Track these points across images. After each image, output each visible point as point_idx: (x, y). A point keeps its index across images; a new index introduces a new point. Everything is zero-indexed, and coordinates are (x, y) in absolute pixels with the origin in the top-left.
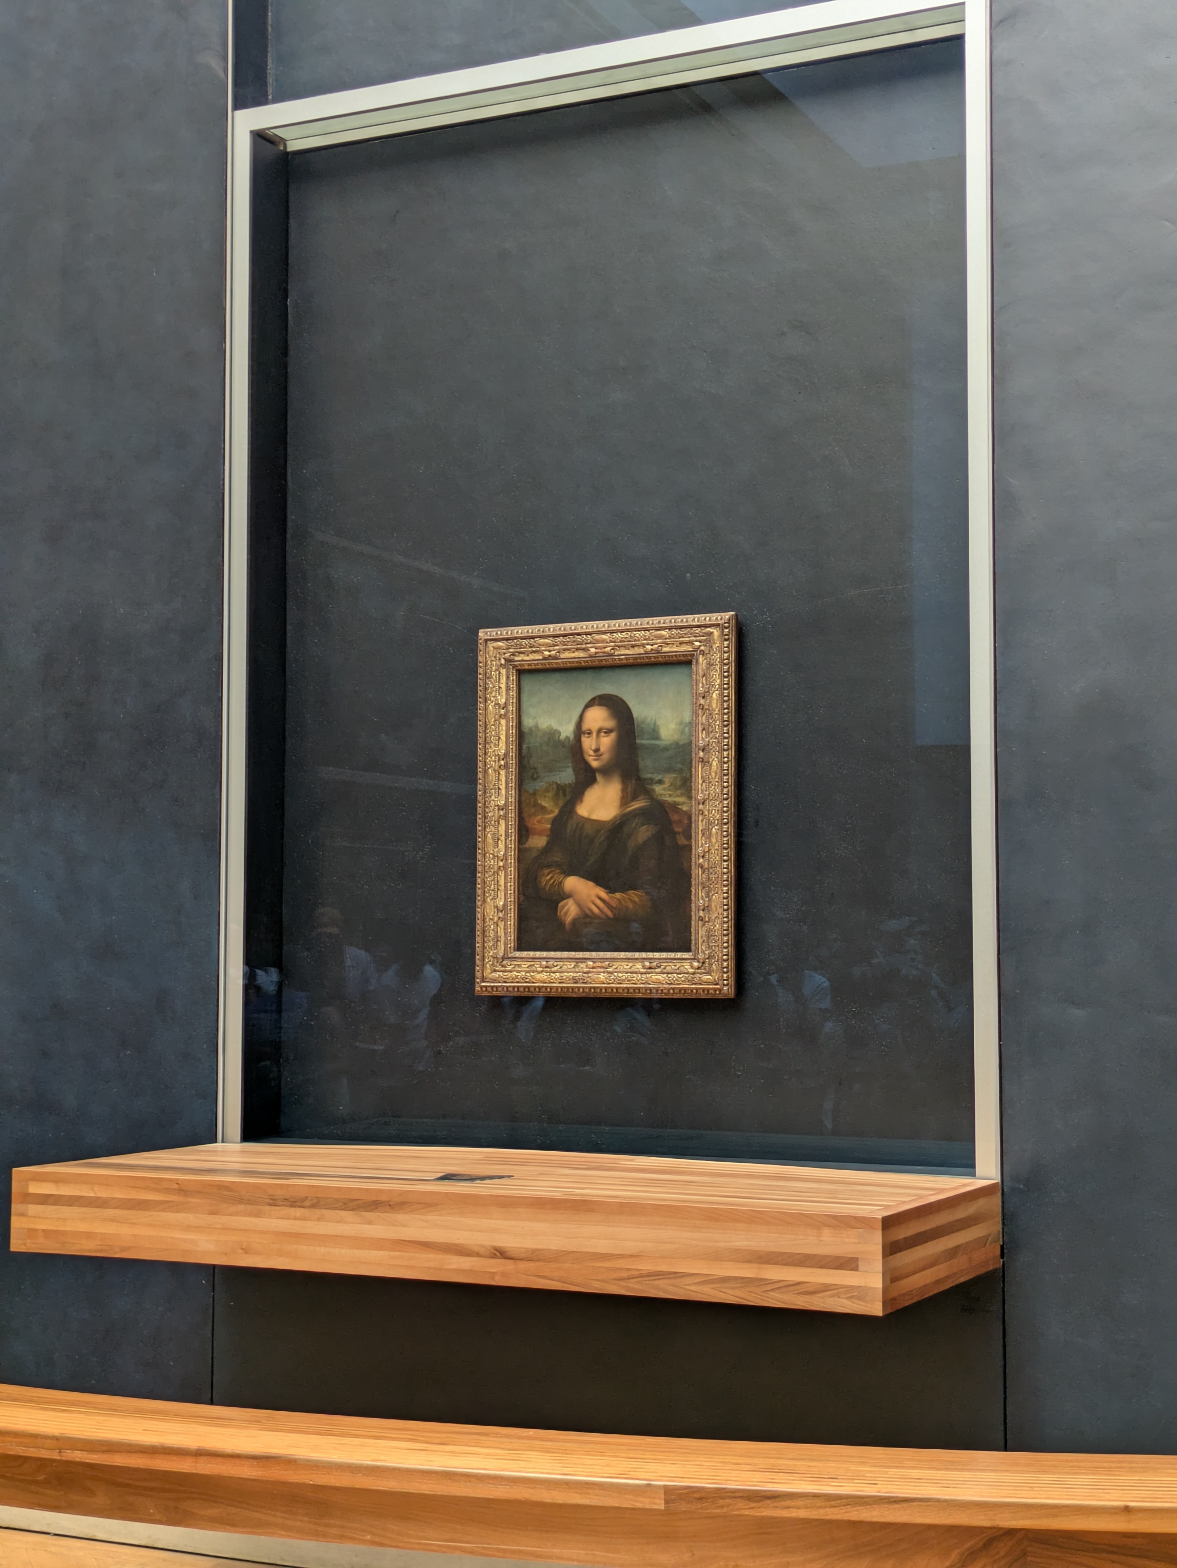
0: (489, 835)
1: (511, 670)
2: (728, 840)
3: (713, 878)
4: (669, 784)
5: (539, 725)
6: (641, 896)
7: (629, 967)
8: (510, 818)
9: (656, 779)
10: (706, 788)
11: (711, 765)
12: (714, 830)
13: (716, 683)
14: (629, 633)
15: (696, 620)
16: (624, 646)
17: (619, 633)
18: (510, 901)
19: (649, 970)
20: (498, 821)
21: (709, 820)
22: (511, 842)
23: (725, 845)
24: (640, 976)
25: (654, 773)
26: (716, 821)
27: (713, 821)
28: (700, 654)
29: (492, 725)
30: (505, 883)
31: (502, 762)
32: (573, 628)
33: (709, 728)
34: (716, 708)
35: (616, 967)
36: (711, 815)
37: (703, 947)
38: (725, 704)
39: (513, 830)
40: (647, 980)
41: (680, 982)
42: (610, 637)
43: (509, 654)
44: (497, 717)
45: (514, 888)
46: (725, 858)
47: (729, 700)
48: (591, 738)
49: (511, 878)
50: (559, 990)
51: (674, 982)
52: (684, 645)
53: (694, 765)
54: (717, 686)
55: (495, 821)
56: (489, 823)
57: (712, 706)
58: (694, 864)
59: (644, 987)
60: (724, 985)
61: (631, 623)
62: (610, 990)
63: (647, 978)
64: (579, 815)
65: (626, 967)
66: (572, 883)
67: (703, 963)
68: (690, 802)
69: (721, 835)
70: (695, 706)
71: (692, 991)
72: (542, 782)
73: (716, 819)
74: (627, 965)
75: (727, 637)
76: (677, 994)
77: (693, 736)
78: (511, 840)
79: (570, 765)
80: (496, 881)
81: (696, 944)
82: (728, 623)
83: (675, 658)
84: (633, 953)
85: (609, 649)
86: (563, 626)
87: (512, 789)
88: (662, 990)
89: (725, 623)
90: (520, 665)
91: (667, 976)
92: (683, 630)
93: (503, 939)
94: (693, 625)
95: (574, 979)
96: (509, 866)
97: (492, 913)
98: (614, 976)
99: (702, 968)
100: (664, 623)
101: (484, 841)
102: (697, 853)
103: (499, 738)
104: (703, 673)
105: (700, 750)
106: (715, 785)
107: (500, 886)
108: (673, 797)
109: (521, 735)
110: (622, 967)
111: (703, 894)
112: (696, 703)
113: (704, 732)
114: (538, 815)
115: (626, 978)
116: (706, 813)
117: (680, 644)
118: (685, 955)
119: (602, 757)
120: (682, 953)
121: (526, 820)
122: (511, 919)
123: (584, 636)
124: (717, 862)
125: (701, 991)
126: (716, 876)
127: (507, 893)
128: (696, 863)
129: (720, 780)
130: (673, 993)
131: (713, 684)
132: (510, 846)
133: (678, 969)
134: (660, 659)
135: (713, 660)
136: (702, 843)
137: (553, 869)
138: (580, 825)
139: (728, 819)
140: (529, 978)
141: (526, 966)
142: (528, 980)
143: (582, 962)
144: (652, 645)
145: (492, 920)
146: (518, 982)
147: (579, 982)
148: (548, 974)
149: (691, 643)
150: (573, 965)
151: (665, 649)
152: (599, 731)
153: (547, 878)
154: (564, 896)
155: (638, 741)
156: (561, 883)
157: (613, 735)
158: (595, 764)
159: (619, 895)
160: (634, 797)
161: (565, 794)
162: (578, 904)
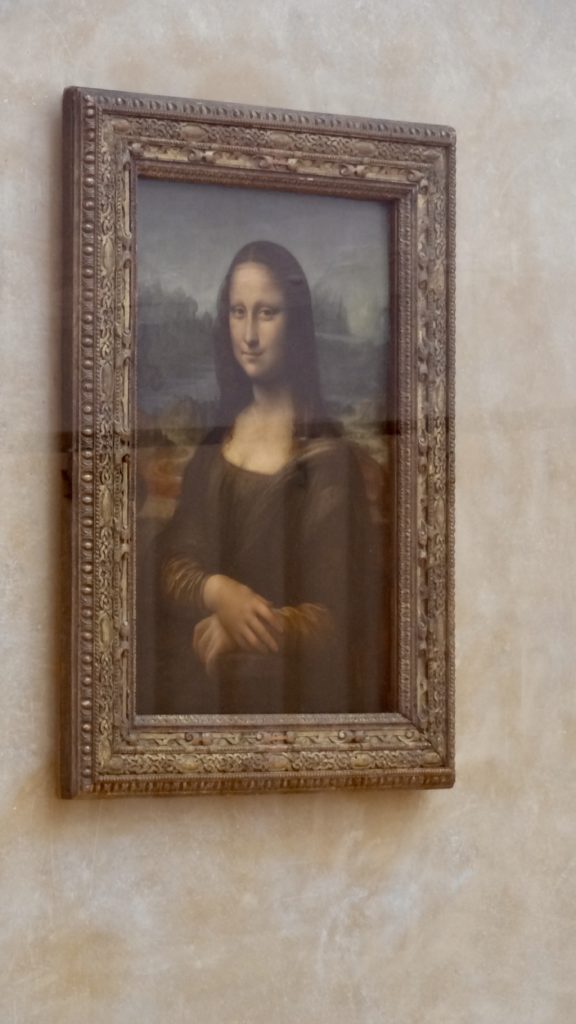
0: (103, 490)
5: (162, 287)
6: (323, 613)
7: (320, 740)
8: (136, 461)
12: (441, 501)
14: (323, 137)
16: (313, 160)
17: (308, 135)
19: (351, 745)
24: (338, 755)
25: (339, 394)
27: (441, 486)
36: (438, 476)
37: (423, 703)
40: (348, 762)
43: (138, 145)
44: (120, 264)
48: (244, 321)
52: (394, 172)
56: (102, 467)
63: (348, 759)
64: (227, 461)
65: (316, 740)
66: (216, 586)
67: (427, 730)
72: (167, 393)
74: (318, 737)
81: (412, 698)
84: (323, 716)
98: (303, 757)
103: (123, 305)
104: (423, 226)
108: (366, 440)
110: (311, 740)
113: (425, 329)
115: (319, 760)
116: (431, 470)
119: (261, 358)
133: (390, 741)
137: (187, 559)
138: (229, 479)
140: (174, 763)
141: (165, 742)
142: (171, 769)
143: (250, 734)
144: (355, 165)
145: (112, 655)
146: (155, 772)
147: (251, 769)
148: (202, 756)
149: (408, 171)
150: (236, 737)
151: (370, 175)
152: (257, 308)
153: (178, 577)
154: (204, 611)
155: (317, 334)
156: (199, 588)
157: (279, 319)
158: (251, 368)
159: (286, 611)
160: (313, 437)
161: (205, 422)
162: (225, 626)
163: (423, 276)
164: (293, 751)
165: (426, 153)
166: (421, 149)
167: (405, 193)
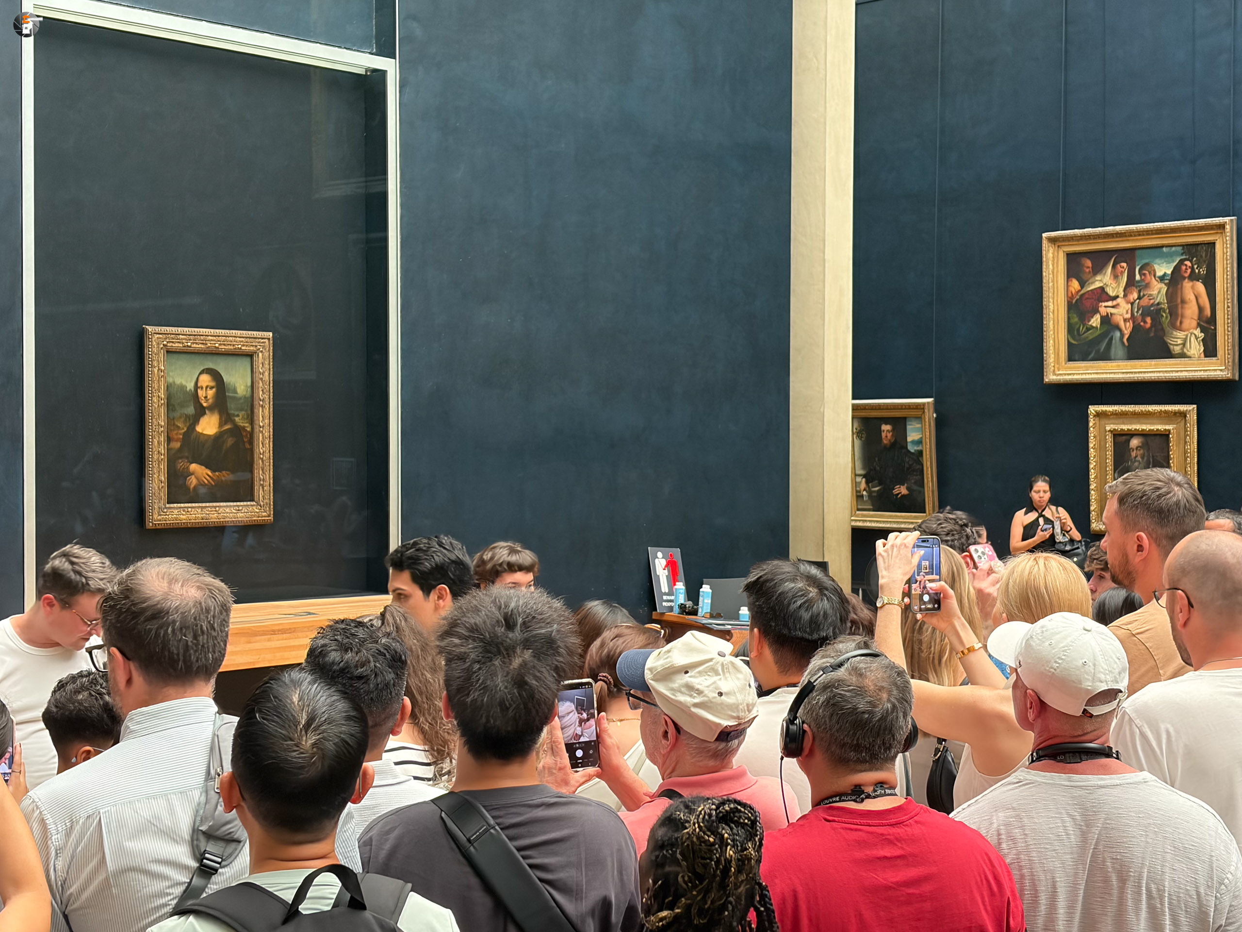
0: (156, 441)
2: (273, 446)
3: (268, 465)
4: (242, 417)
5: (175, 382)
6: (229, 474)
8: (165, 432)
10: (264, 420)
11: (266, 409)
12: (267, 441)
15: (258, 334)
20: (160, 434)
21: (265, 436)
23: (272, 449)
24: (234, 515)
26: (268, 437)
30: (164, 467)
32: (199, 331)
33: (264, 390)
35: (221, 510)
38: (271, 378)
39: (166, 439)
41: (252, 517)
42: (217, 339)
43: (165, 342)
46: (272, 455)
48: (202, 391)
51: (249, 517)
52: (252, 347)
53: (256, 408)
54: (267, 369)
57: (266, 379)
59: (235, 520)
60: (272, 517)
61: (227, 333)
64: (197, 431)
66: (194, 467)
68: (251, 426)
72: (178, 413)
75: (272, 345)
78: (166, 444)
79: (193, 404)
80: (160, 466)
83: (246, 353)
84: (228, 503)
87: (166, 416)
88: (244, 521)
89: (270, 338)
90: (170, 348)
91: (246, 514)
92: (252, 339)
94: (256, 337)
97: (158, 484)
99: (262, 509)
100: (244, 335)
101: (153, 444)
103: (161, 388)
104: (261, 362)
107: (162, 469)
109: (167, 387)
111: (262, 473)
114: (177, 430)
116: (264, 432)
119: (208, 401)
120: (251, 502)
121: (171, 433)
123: (204, 337)
124: (269, 457)
127: (165, 473)
129: (270, 416)
130: (249, 522)
132: (165, 447)
134: (239, 352)
135: (266, 355)
136: (262, 447)
137: (184, 460)
138: (198, 436)
139: (272, 436)
141: (174, 512)
144: (238, 345)
145: (159, 487)
148: (188, 515)
151: (243, 348)
152: (207, 387)
153: (180, 464)
154: (190, 474)
155: (227, 394)
156: (188, 468)
157: (214, 390)
158: (205, 405)
159: (217, 473)
160: (226, 424)
161: (189, 420)
162: (197, 478)
163: (261, 376)
165: (262, 341)
167: (256, 353)
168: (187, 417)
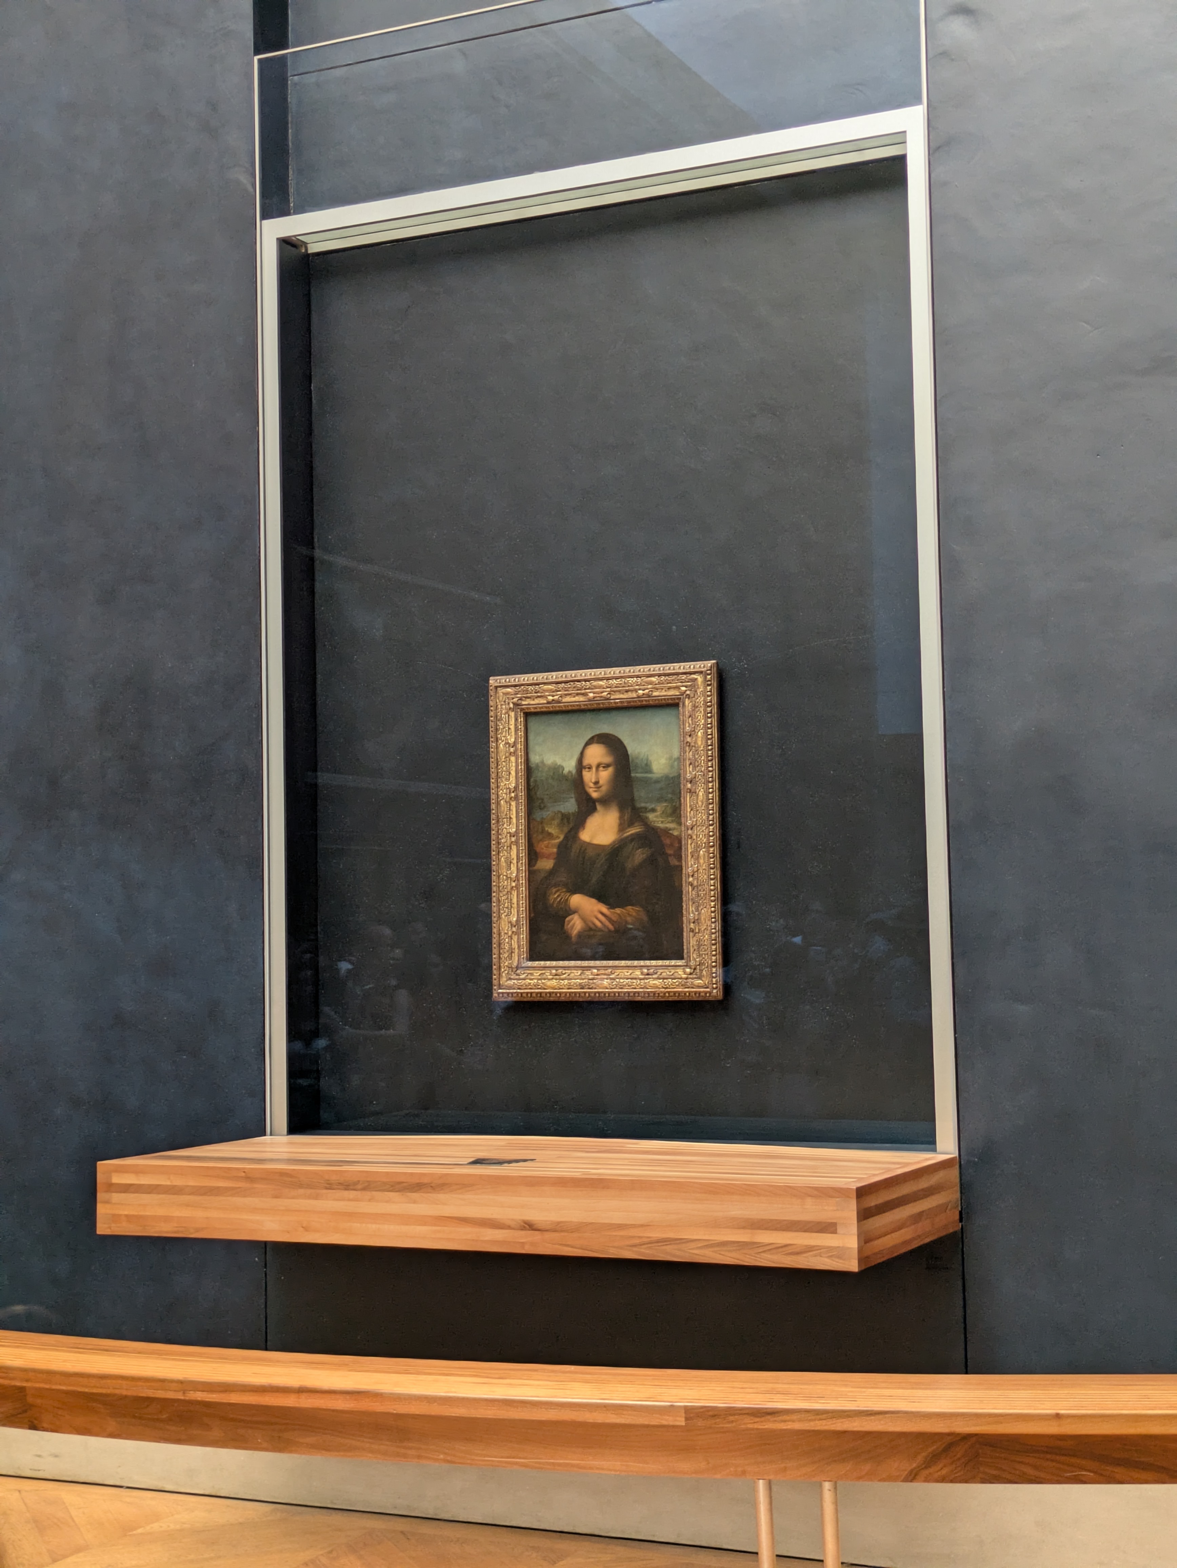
0: (502, 859)
1: (519, 713)
2: (714, 861)
3: (702, 895)
4: (661, 812)
5: (545, 762)
6: (639, 911)
7: (629, 974)
8: (521, 844)
9: (650, 807)
10: (694, 815)
11: (698, 796)
12: (701, 852)
13: (701, 723)
14: (623, 680)
15: (682, 668)
16: (619, 691)
17: (614, 680)
18: (523, 917)
19: (647, 976)
20: (511, 847)
21: (697, 843)
22: (522, 865)
23: (711, 866)
24: (639, 982)
25: (646, 803)
26: (704, 845)
27: (701, 844)
28: (686, 698)
29: (503, 762)
30: (517, 901)
31: (513, 795)
32: (573, 675)
33: (695, 763)
34: (702, 744)
35: (618, 973)
36: (699, 839)
37: (694, 955)
38: (709, 741)
39: (524, 854)
40: (645, 985)
41: (675, 986)
42: (606, 683)
43: (517, 699)
44: (507, 754)
45: (526, 905)
46: (712, 876)
47: (712, 738)
48: (591, 772)
49: (522, 897)
50: (568, 994)
51: (669, 986)
52: (672, 690)
53: (682, 795)
54: (702, 726)
55: (507, 847)
56: (502, 848)
57: (698, 744)
58: (684, 882)
59: (642, 992)
60: (713, 988)
61: (624, 671)
62: (613, 995)
63: (645, 983)
64: (581, 840)
65: (626, 974)
66: (577, 900)
67: (695, 969)
68: (679, 827)
69: (708, 856)
70: (682, 743)
71: (685, 994)
72: (548, 811)
73: (703, 842)
74: (628, 972)
75: (709, 683)
76: (671, 996)
77: (681, 769)
78: (522, 863)
79: (573, 796)
80: (509, 899)
81: (688, 952)
82: (710, 670)
83: (664, 702)
84: (633, 962)
85: (606, 693)
86: (565, 673)
87: (521, 818)
88: (659, 994)
89: (708, 670)
90: (527, 708)
91: (663, 981)
92: (671, 676)
93: (516, 951)
94: (679, 672)
95: (580, 985)
96: (521, 886)
97: (507, 928)
98: (617, 982)
99: (694, 973)
100: (654, 671)
101: (498, 864)
102: (687, 873)
103: (510, 773)
104: (689, 714)
105: (688, 782)
106: (702, 813)
107: (513, 904)
108: (666, 824)
109: (529, 770)
110: (623, 973)
111: (693, 909)
112: (683, 741)
113: (691, 766)
114: (545, 841)
115: (627, 984)
116: (695, 837)
117: (668, 689)
118: (678, 962)
119: (601, 789)
120: (676, 961)
121: (535, 845)
122: (523, 933)
123: (584, 683)
124: (705, 880)
125: (693, 994)
126: (704, 892)
127: (520, 910)
128: (686, 881)
129: (706, 809)
130: (669, 996)
131: (698, 724)
132: (521, 868)
133: (673, 975)
134: (651, 702)
135: (698, 702)
136: (691, 864)
137: (560, 888)
138: (583, 849)
139: (713, 842)
140: (541, 985)
141: (538, 974)
142: (539, 987)
143: (587, 970)
144: (644, 690)
145: (507, 934)
146: (530, 989)
147: (585, 987)
148: (558, 981)
149: (678, 688)
150: (579, 972)
151: (655, 694)
152: (599, 764)
153: (555, 896)
154: (570, 912)
155: (633, 775)
156: (567, 901)
157: (611, 769)
158: (595, 795)
159: (618, 910)
160: (631, 824)
161: (568, 822)
162: (583, 919)
163: (689, 739)
164: (611, 979)
165: (688, 678)
166: (685, 676)
168: (565, 818)
